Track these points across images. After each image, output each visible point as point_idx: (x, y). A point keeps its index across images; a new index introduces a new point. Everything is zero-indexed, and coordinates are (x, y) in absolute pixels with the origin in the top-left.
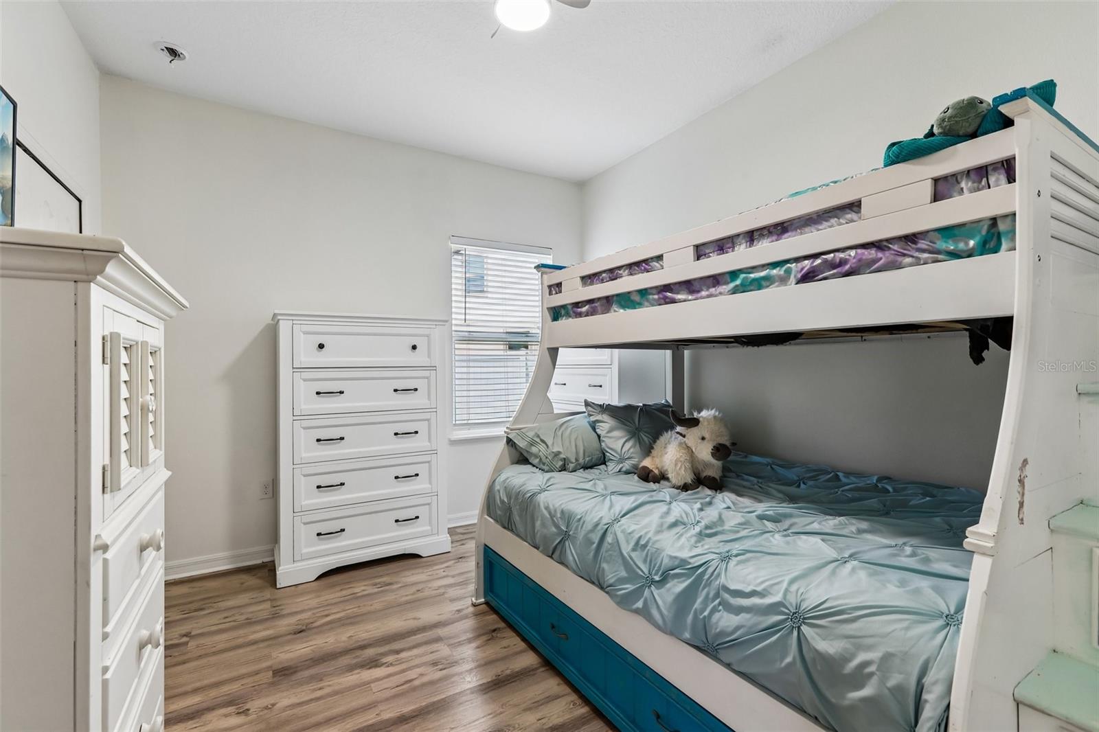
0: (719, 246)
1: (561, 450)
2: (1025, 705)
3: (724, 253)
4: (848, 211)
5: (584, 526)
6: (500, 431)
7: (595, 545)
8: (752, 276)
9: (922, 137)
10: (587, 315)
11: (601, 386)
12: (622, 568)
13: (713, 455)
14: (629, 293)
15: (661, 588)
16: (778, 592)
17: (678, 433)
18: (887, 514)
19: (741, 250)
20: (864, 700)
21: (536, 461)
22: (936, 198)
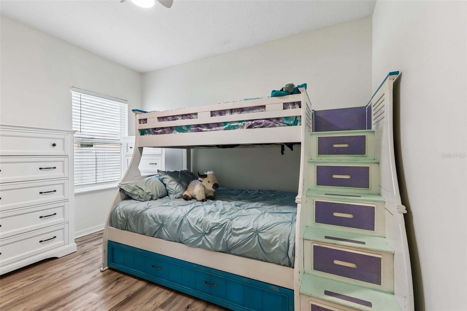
0: (220, 113)
1: (150, 191)
2: (305, 239)
3: (221, 115)
4: (262, 108)
5: (172, 220)
6: (116, 185)
7: (178, 226)
8: (232, 124)
9: (279, 90)
10: (161, 133)
11: (156, 164)
12: (191, 232)
13: (213, 187)
14: (181, 126)
15: (209, 235)
16: (251, 226)
17: (199, 180)
18: (265, 200)
19: (228, 115)
20: (276, 249)
21: (137, 198)
22: (284, 109)
